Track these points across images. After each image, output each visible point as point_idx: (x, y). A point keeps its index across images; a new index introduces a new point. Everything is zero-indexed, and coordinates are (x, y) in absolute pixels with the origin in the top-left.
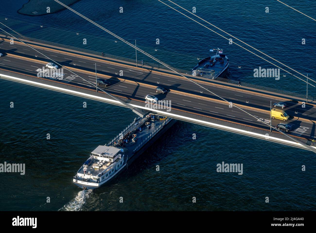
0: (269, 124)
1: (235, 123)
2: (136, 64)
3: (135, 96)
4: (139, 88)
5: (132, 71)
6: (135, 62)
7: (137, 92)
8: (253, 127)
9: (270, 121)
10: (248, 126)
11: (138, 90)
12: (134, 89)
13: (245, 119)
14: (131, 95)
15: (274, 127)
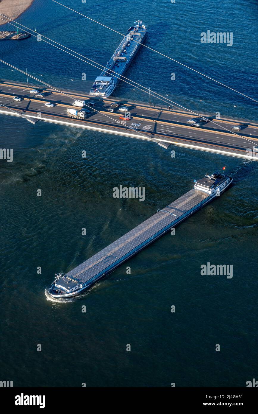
0: (125, 124)
1: (100, 125)
2: (28, 86)
3: (28, 109)
4: (31, 103)
5: (25, 91)
6: (27, 85)
7: (29, 106)
8: (113, 127)
9: (125, 122)
10: (110, 126)
11: (30, 104)
12: (27, 104)
13: (108, 122)
14: (25, 108)
15: (128, 126)
